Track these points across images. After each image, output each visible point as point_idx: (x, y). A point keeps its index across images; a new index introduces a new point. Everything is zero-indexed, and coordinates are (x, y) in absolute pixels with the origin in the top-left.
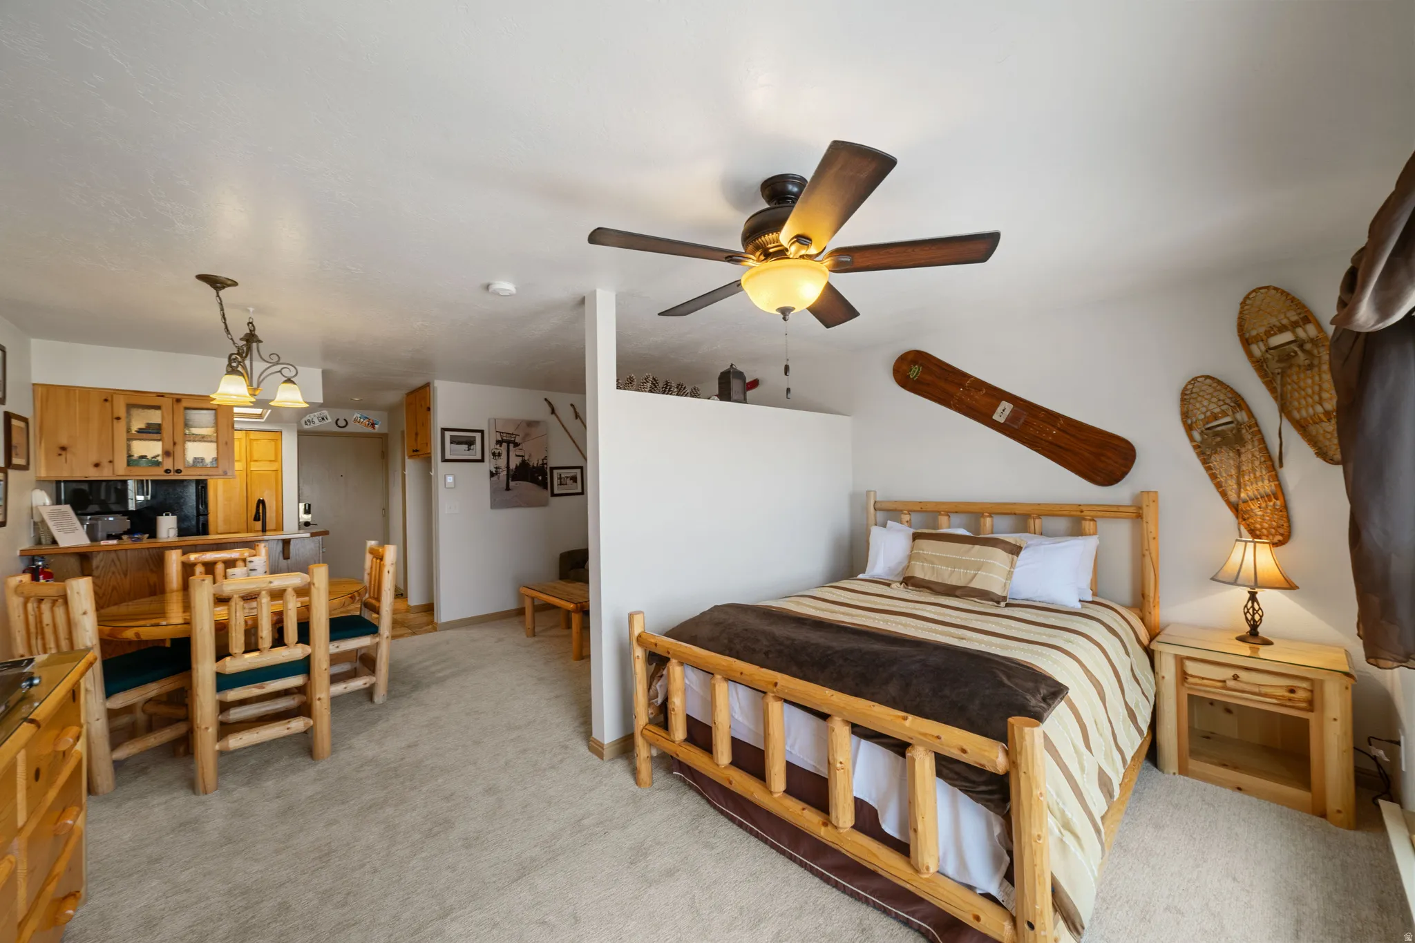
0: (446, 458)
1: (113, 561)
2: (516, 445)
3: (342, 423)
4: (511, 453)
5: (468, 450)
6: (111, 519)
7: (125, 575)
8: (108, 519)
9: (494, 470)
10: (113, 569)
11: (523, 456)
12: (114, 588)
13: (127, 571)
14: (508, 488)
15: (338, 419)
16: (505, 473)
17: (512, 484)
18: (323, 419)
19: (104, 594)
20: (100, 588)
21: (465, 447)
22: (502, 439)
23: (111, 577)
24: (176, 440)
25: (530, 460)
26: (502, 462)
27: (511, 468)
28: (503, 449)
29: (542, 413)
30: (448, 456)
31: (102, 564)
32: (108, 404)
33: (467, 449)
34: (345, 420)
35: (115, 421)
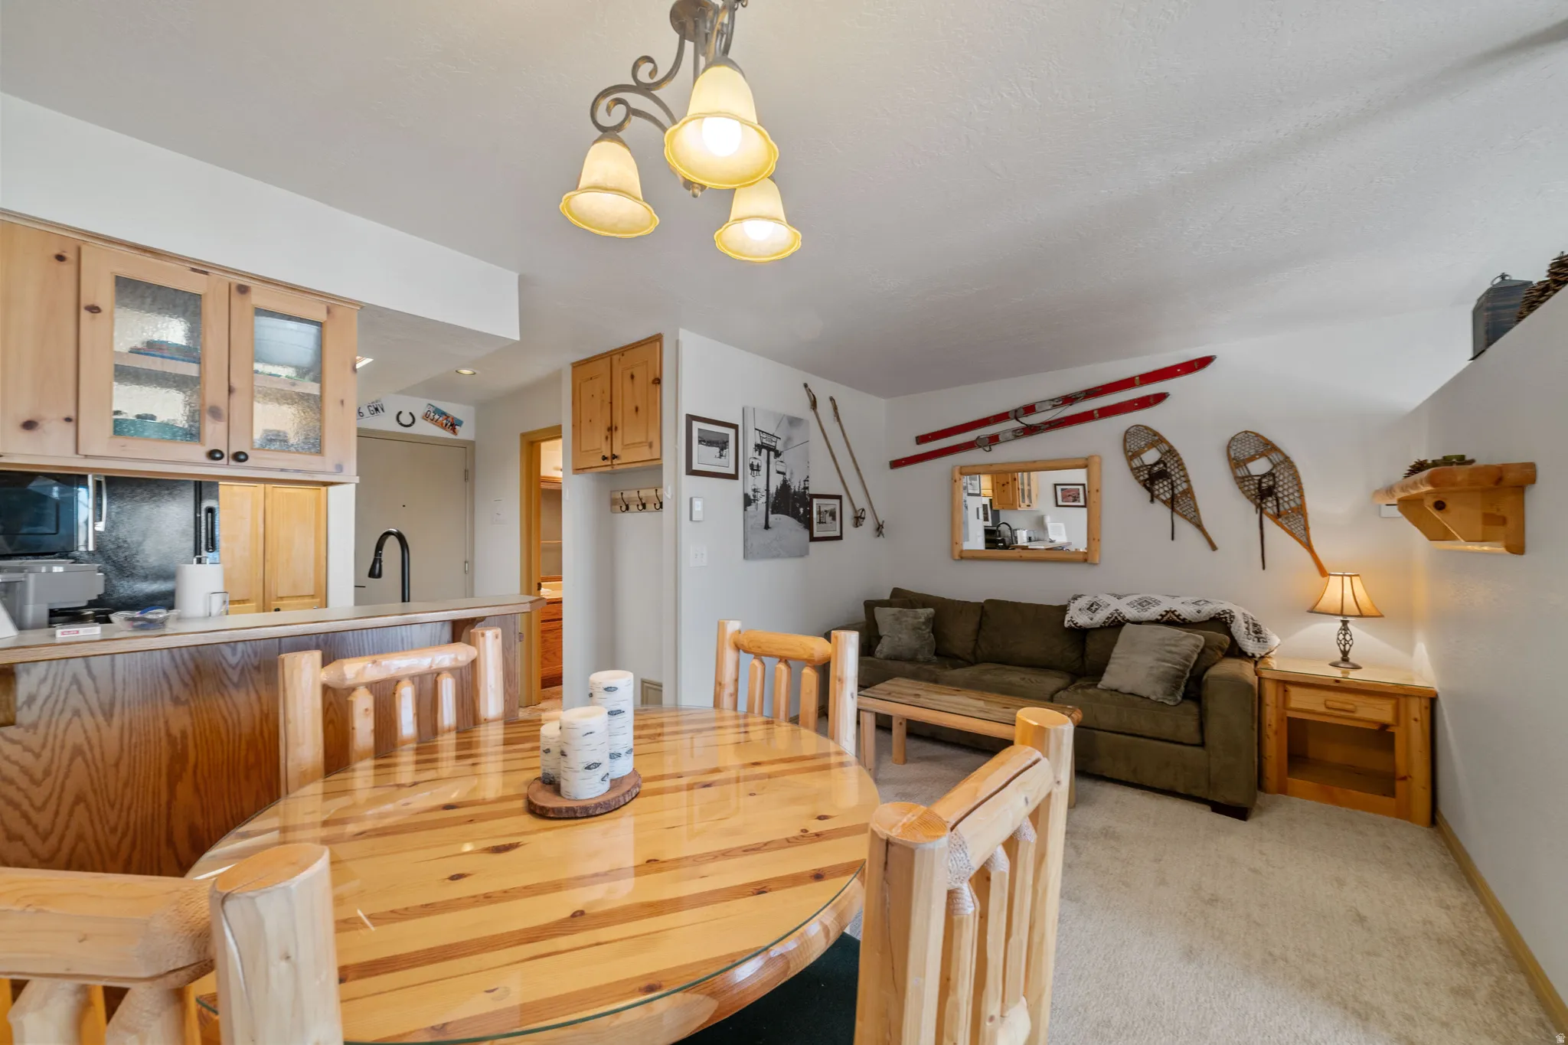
0: (694, 468)
1: (76, 680)
2: (778, 454)
3: (406, 419)
4: (771, 466)
5: (721, 456)
6: (57, 570)
7: (109, 715)
8: (49, 571)
9: (751, 494)
10: (75, 700)
11: (784, 474)
12: (78, 751)
13: (112, 704)
14: (767, 527)
15: (400, 412)
16: (764, 499)
17: (772, 518)
18: (377, 409)
19: (47, 773)
20: (38, 756)
21: (716, 450)
22: (762, 443)
23: (70, 722)
24: (235, 382)
25: (792, 481)
26: (760, 482)
27: (771, 492)
28: (762, 460)
29: (802, 409)
30: (696, 467)
31: (45, 690)
32: (68, 268)
33: (718, 455)
34: (411, 414)
35: (85, 315)
